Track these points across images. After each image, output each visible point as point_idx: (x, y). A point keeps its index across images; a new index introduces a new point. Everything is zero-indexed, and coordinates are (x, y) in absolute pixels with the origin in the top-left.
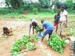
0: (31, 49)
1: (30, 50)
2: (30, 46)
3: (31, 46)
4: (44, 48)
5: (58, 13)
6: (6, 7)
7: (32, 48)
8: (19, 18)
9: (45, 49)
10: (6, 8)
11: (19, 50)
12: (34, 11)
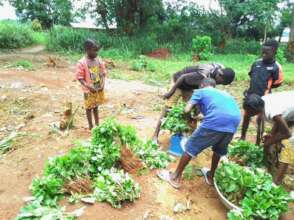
0: (110, 200)
1: (105, 201)
2: (109, 183)
3: (112, 184)
4: (172, 205)
5: (265, 52)
6: (100, 27)
7: (114, 194)
8: (130, 69)
9: (175, 213)
10: (97, 30)
11: (62, 191)
12: (195, 47)
